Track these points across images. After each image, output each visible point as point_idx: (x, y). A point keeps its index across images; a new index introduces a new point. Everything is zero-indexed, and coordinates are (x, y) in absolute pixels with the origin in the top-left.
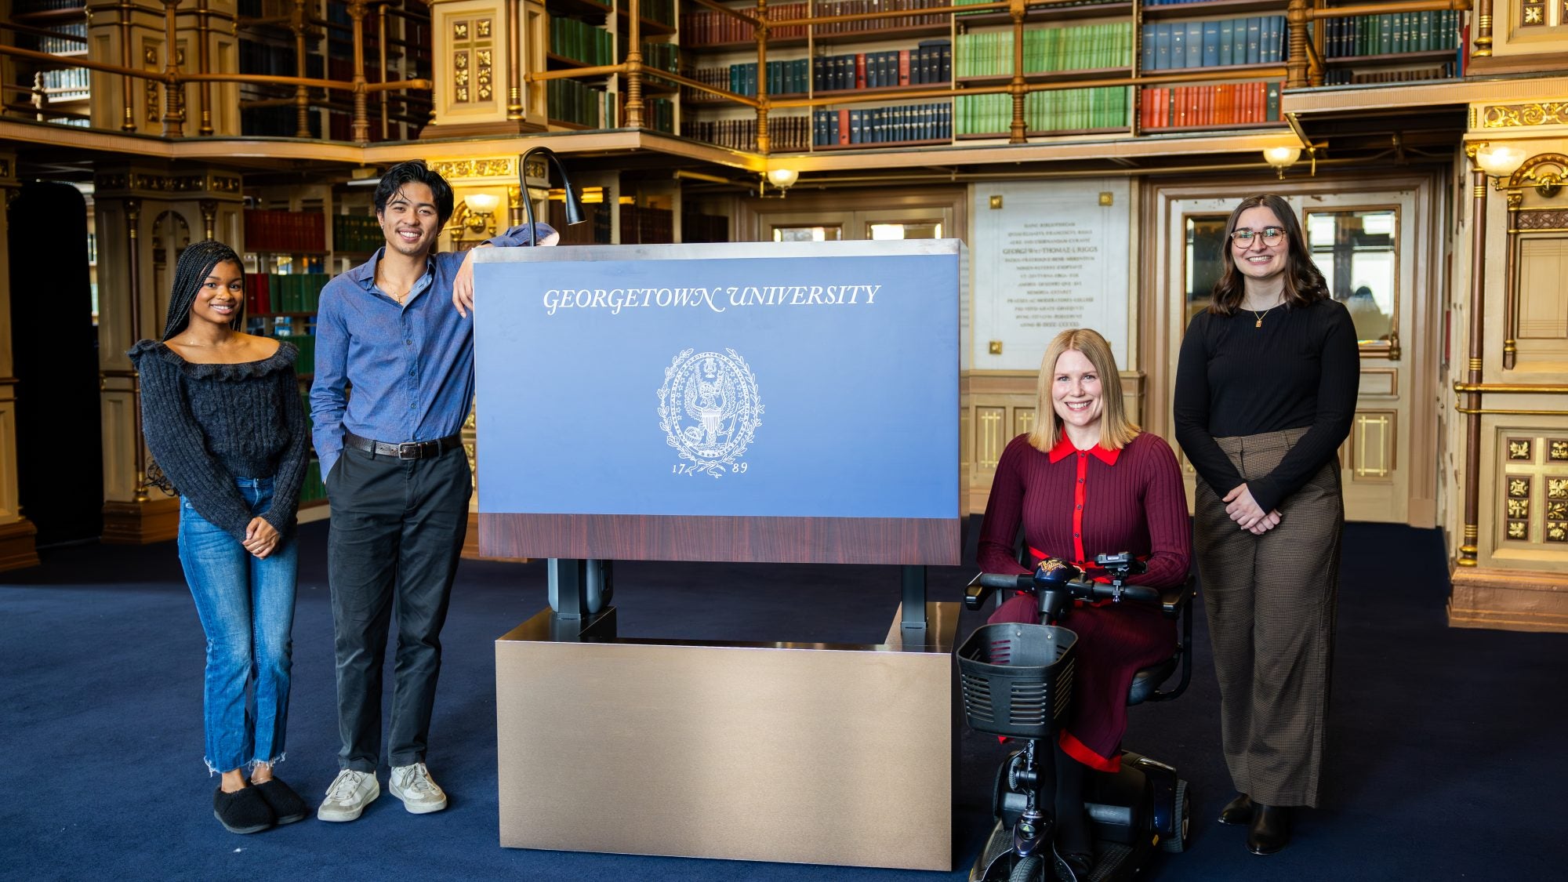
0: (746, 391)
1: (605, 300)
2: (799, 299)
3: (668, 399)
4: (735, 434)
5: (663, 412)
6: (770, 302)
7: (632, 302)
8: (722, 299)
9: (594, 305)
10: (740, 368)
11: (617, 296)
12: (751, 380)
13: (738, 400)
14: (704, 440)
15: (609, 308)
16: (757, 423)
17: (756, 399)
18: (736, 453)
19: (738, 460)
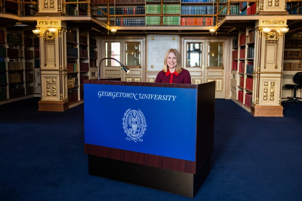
0: (143, 121)
1: (111, 94)
2: (156, 98)
3: (125, 121)
4: (140, 132)
5: (124, 124)
6: (149, 98)
7: (117, 96)
8: (137, 97)
9: (109, 96)
10: (142, 115)
11: (114, 94)
12: (144, 118)
13: (141, 123)
14: (133, 132)
15: (112, 97)
16: (145, 129)
17: (145, 123)
18: (140, 136)
19: (141, 138)
